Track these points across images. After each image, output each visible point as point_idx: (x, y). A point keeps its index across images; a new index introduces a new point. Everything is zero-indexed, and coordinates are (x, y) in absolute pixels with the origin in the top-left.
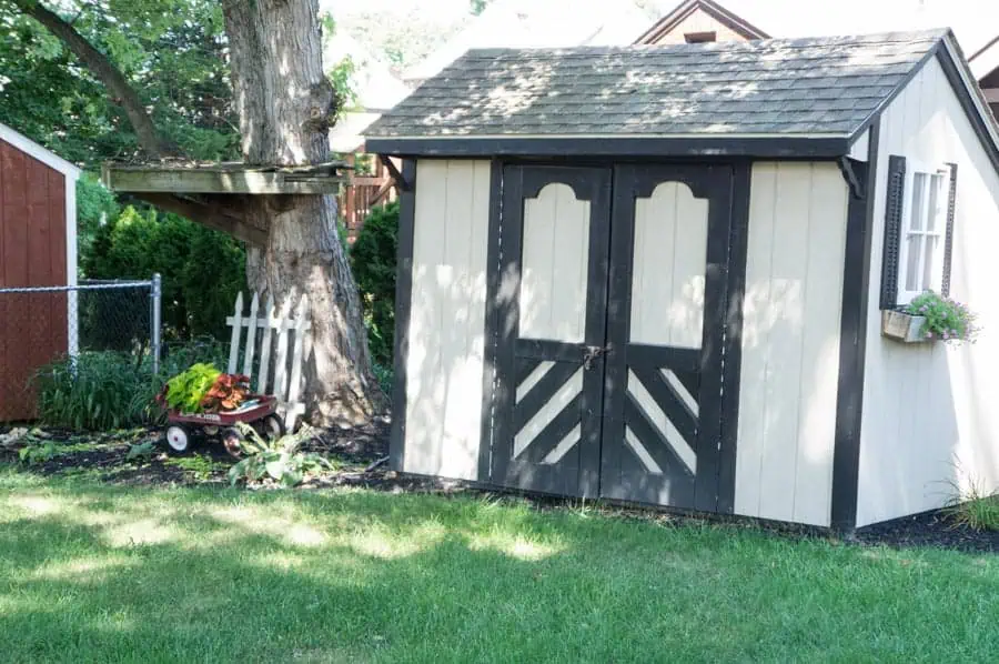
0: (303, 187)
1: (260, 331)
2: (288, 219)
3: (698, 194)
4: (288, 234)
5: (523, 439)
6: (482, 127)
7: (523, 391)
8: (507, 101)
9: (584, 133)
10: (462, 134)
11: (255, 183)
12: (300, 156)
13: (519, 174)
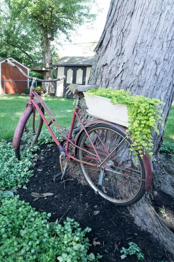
0: (48, 70)
1: (45, 84)
2: (47, 73)
3: (82, 70)
4: (47, 74)
5: (67, 93)
6: (63, 63)
7: (67, 88)
8: (66, 61)
9: (71, 64)
10: (61, 64)
11: (44, 69)
12: (48, 67)
13: (67, 68)
